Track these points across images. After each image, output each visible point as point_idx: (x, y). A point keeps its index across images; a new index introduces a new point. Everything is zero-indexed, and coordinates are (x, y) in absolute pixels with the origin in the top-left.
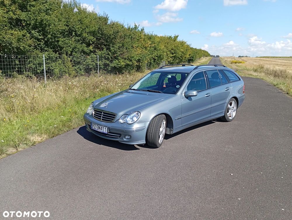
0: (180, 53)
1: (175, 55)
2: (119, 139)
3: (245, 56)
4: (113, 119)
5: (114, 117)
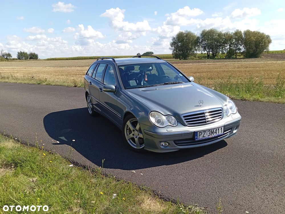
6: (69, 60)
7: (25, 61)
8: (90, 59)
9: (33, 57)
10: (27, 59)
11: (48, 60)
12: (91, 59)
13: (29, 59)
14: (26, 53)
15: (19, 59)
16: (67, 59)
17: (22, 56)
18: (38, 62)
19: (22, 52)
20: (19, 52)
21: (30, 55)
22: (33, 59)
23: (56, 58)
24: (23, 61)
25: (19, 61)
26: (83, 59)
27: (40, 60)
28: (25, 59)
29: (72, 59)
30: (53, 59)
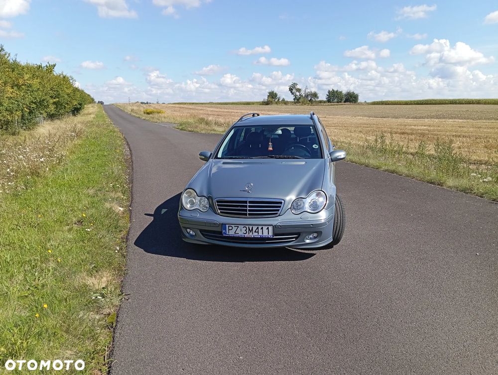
0: (66, 96)
1: (57, 99)
2: (296, 243)
3: (146, 102)
4: (278, 210)
5: (280, 207)
6: (410, 104)
7: (337, 105)
8: (451, 104)
9: (351, 98)
10: (341, 102)
11: (374, 103)
12: (453, 104)
13: (344, 102)
14: (341, 92)
15: (329, 101)
16: (406, 103)
17: (335, 97)
18: (357, 106)
19: (335, 90)
20: (331, 90)
21: (346, 95)
22: (350, 102)
23: (387, 101)
24: (334, 105)
25: (328, 105)
26: (435, 104)
27: (361, 104)
28: (338, 102)
29: (415, 104)
30: (382, 103)
